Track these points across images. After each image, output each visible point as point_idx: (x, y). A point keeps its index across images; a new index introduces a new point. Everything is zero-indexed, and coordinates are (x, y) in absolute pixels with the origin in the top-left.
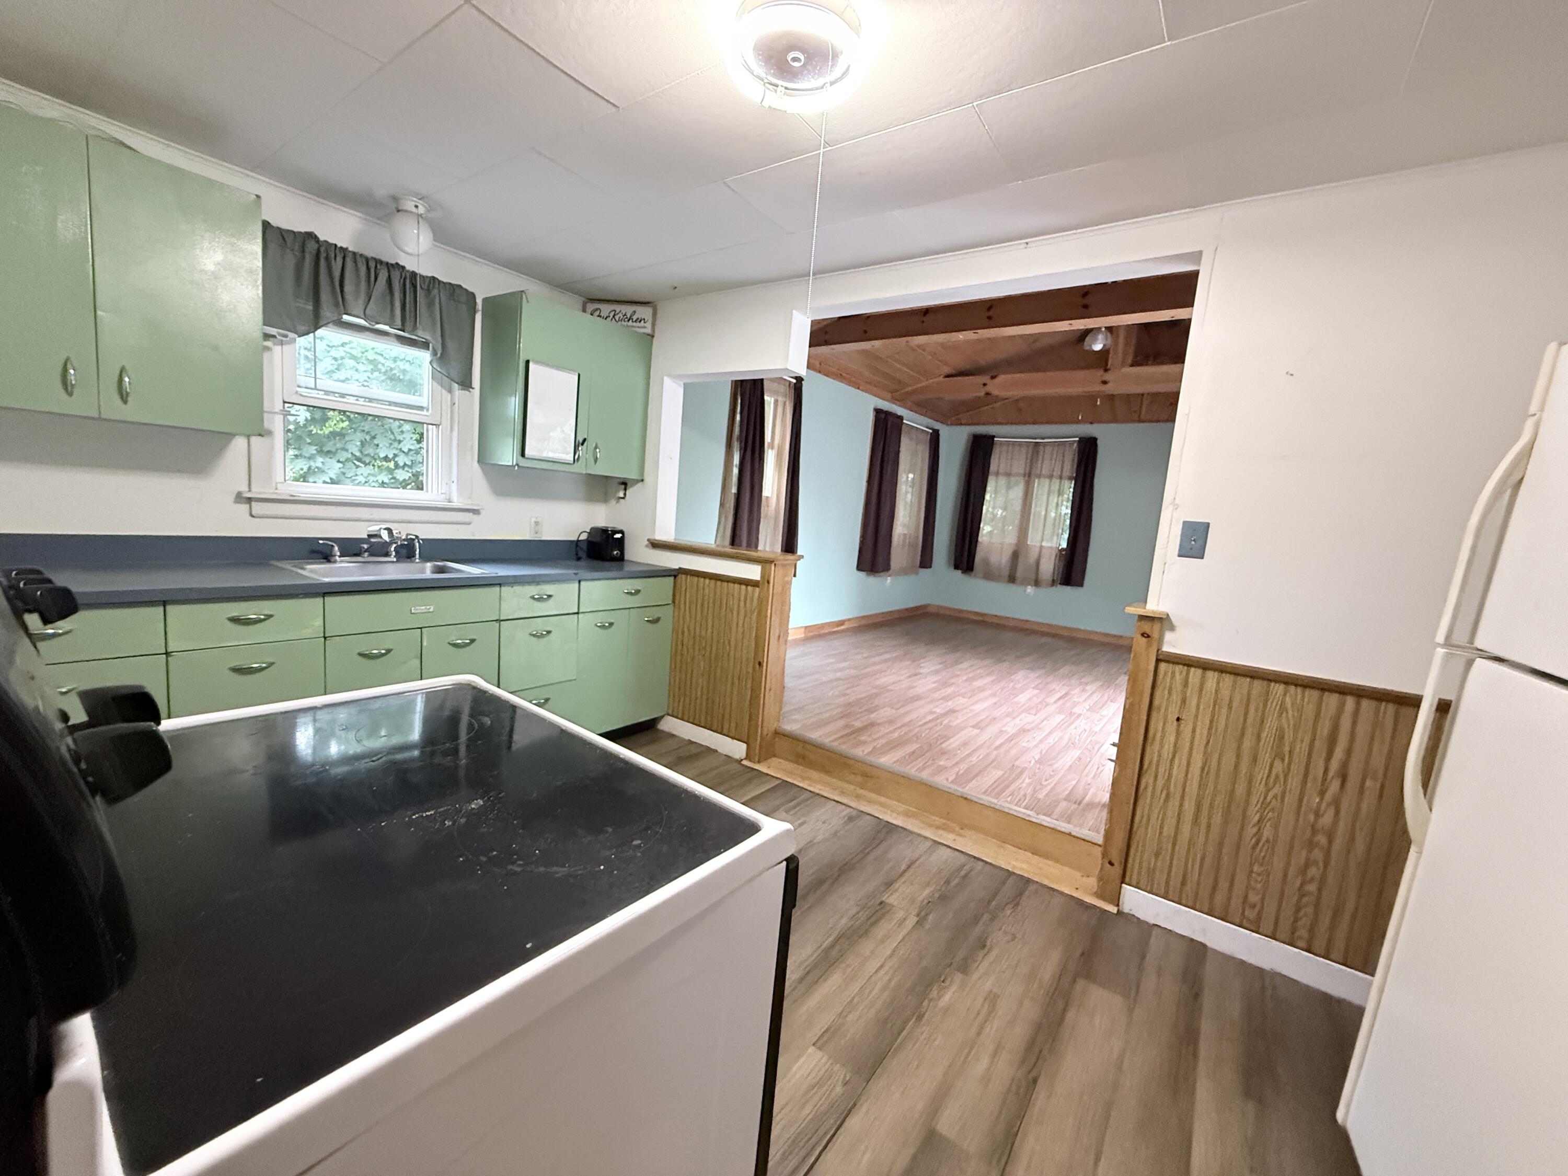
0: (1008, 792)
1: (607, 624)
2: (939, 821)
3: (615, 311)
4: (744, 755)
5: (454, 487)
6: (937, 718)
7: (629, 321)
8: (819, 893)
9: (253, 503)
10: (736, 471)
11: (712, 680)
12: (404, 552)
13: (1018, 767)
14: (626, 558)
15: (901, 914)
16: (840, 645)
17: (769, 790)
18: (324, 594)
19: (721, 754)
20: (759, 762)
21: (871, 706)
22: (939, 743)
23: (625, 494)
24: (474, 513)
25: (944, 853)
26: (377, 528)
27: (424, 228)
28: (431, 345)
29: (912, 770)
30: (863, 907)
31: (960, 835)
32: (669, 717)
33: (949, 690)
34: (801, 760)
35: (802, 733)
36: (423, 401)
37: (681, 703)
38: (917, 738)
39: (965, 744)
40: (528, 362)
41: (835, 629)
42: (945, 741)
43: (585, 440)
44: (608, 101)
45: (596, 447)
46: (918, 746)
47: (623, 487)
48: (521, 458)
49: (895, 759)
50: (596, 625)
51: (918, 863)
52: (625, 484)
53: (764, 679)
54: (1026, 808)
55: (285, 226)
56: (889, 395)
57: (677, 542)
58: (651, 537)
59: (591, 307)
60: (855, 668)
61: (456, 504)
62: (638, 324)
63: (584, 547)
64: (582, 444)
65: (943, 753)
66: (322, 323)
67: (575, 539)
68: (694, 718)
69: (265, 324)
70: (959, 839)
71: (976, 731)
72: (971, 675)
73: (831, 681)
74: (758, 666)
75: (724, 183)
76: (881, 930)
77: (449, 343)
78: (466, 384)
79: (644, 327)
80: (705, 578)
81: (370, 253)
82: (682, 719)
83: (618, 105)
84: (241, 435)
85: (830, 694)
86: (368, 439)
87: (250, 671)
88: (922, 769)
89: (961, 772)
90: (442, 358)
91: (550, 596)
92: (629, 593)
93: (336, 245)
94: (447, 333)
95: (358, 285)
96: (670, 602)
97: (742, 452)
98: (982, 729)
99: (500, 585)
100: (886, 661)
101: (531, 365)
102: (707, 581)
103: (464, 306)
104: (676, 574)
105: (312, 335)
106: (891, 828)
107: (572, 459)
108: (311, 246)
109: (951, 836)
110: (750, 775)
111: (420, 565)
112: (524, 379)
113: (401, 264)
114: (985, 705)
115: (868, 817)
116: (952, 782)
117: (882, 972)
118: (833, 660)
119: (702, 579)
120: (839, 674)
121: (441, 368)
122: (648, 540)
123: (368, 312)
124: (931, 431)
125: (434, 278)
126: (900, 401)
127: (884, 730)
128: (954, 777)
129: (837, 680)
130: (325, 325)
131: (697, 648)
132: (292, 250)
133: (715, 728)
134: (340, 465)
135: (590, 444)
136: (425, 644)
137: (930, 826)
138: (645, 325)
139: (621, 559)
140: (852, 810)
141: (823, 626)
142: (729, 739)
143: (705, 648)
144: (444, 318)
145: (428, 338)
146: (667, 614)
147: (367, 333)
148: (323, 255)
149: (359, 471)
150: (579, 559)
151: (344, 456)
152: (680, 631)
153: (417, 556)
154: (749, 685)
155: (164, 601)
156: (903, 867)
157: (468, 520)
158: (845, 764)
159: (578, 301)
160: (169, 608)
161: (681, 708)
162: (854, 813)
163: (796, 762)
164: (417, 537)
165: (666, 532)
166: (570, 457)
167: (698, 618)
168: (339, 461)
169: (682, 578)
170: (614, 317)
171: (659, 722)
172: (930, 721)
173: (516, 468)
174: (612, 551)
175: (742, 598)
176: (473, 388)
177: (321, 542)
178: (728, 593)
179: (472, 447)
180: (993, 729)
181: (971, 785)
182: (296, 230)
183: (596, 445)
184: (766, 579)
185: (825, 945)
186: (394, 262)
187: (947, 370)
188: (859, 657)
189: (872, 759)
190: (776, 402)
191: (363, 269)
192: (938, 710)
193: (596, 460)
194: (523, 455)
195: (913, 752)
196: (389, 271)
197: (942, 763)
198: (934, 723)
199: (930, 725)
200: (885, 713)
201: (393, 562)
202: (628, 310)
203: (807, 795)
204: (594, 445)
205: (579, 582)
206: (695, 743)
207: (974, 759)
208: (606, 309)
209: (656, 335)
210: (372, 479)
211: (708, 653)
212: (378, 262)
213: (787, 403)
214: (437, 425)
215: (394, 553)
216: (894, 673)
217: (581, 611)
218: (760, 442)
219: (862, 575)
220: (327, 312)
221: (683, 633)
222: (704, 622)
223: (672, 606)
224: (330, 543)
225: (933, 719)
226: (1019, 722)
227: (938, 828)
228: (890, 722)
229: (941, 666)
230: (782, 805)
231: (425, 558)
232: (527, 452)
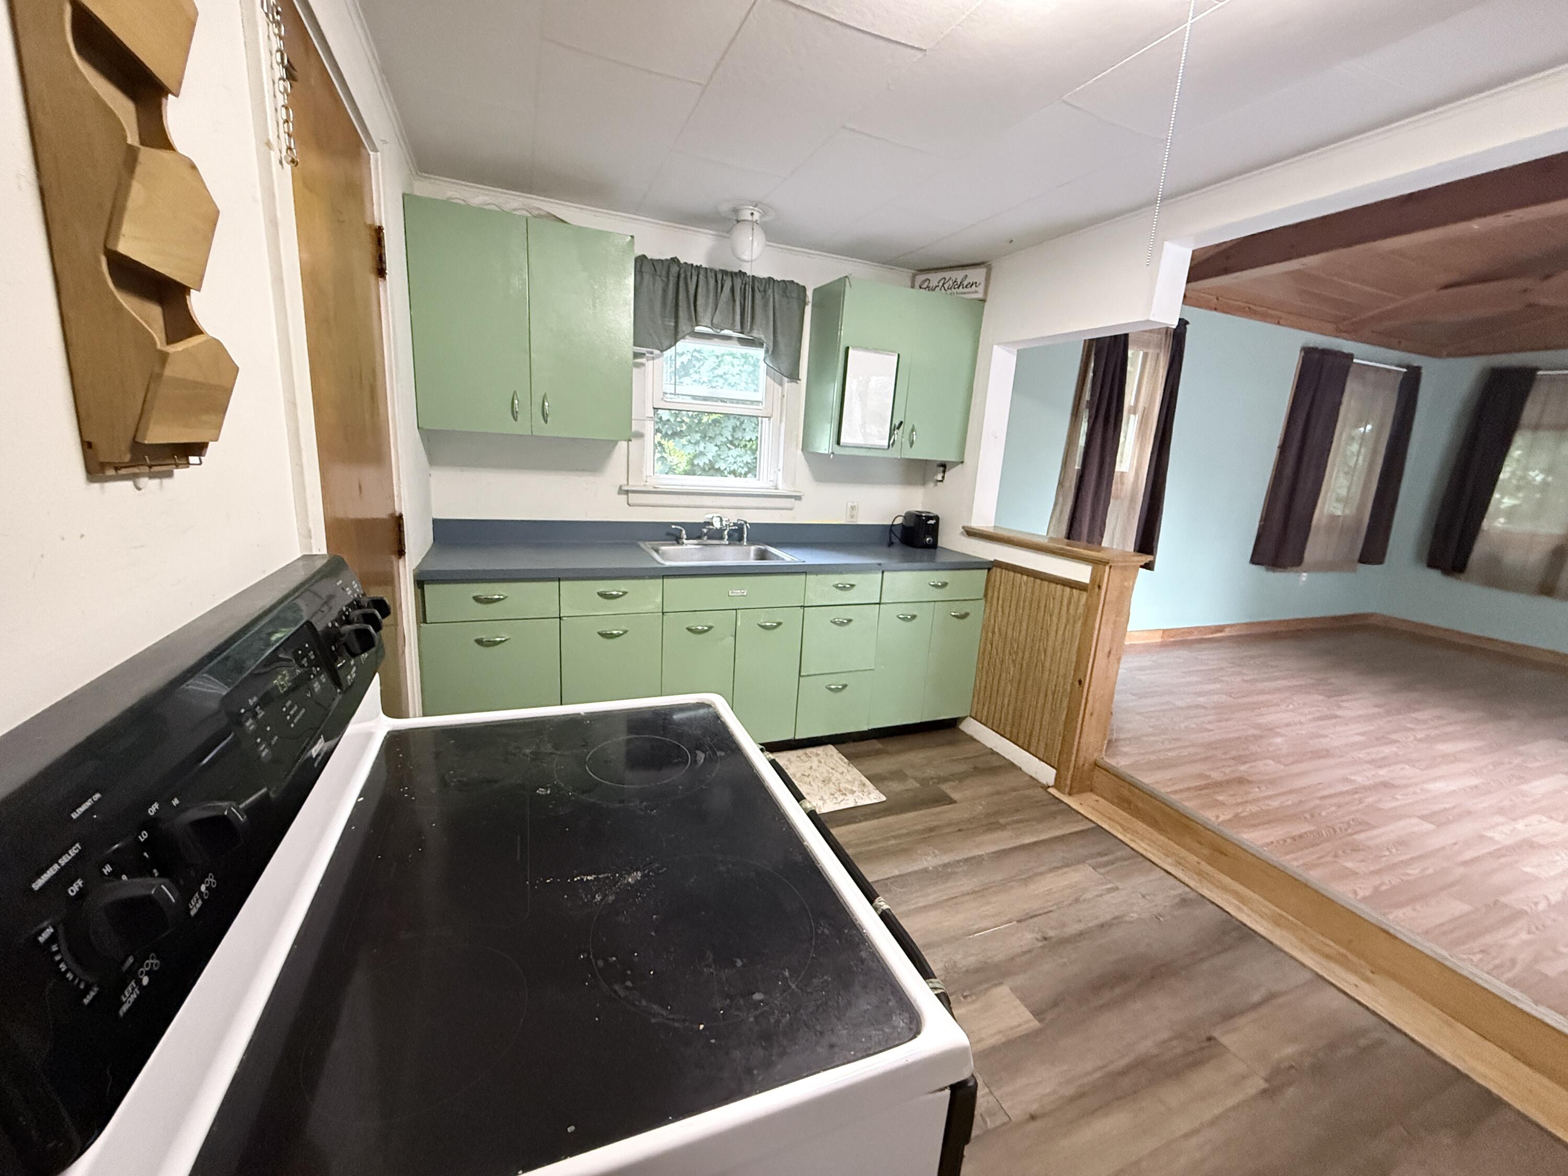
0: (1476, 945)
1: (909, 617)
2: (1335, 948)
3: (945, 279)
4: (1052, 782)
5: (780, 474)
6: (1355, 791)
7: (958, 287)
8: (1118, 991)
9: (630, 495)
10: (1082, 441)
11: (1022, 689)
12: (736, 535)
13: (1505, 906)
14: (939, 544)
15: (1239, 1068)
16: (1211, 658)
17: (1077, 833)
18: (663, 577)
19: (1026, 774)
20: (1070, 794)
21: (1242, 753)
22: (1350, 831)
23: (943, 477)
24: (796, 500)
25: (1335, 1001)
26: (710, 516)
27: (758, 232)
28: (765, 344)
29: (1293, 863)
30: (1180, 1036)
31: (1368, 980)
32: (972, 719)
33: (1387, 750)
34: (1126, 805)
35: (1129, 772)
36: (759, 396)
37: (986, 708)
38: (1312, 816)
39: (1401, 843)
40: (847, 349)
41: (1211, 636)
42: (1361, 831)
43: (901, 423)
44: (913, 47)
45: (913, 430)
46: (1312, 828)
47: (942, 469)
48: (836, 446)
49: (1268, 840)
50: (898, 617)
51: (1280, 1000)
52: (944, 466)
53: (1084, 701)
54: (1512, 983)
55: (656, 256)
56: (1331, 327)
57: (996, 532)
58: (966, 524)
59: (920, 278)
60: (1229, 694)
61: (781, 491)
62: (969, 290)
63: (898, 534)
64: (898, 428)
65: (1356, 849)
66: (680, 336)
67: (891, 523)
68: (998, 727)
69: (635, 345)
70: (1364, 985)
71: (1428, 826)
72: (1433, 733)
73: (1189, 707)
74: (1077, 685)
75: (1064, 102)
76: (1204, 1078)
77: (780, 338)
78: (794, 376)
79: (976, 292)
80: (1022, 574)
81: (717, 267)
82: (985, 725)
83: (924, 48)
84: (621, 440)
85: (1183, 726)
86: (738, 425)
87: (610, 636)
88: (1308, 866)
89: (1384, 888)
90: (774, 353)
91: (852, 586)
92: (936, 586)
93: (692, 265)
94: (779, 330)
95: (707, 297)
96: (982, 597)
97: (1092, 421)
98: (1439, 825)
99: (806, 573)
100: (1278, 690)
101: (851, 351)
102: (1025, 577)
103: (795, 300)
104: (990, 566)
105: (673, 348)
106: (1246, 934)
107: (887, 444)
108: (674, 269)
109: (1354, 979)
110: (1053, 808)
111: (747, 547)
112: (843, 367)
113: (743, 271)
114: (1453, 785)
115: (1211, 906)
116: (1364, 899)
117: (1194, 1141)
118: (1199, 679)
119: (1020, 575)
120: (1201, 700)
121: (772, 363)
122: (963, 527)
123: (714, 321)
124: (1405, 370)
125: (770, 278)
126: (1353, 331)
127: (1255, 792)
128: (1367, 893)
129: (1198, 706)
130: (683, 338)
131: (1007, 652)
132: (660, 276)
133: (1020, 743)
134: (717, 448)
135: (907, 427)
136: (739, 624)
137: (1314, 950)
138: (977, 289)
139: (934, 546)
140: (1187, 889)
141: (1190, 630)
142: (1037, 759)
143: (1017, 653)
144: (777, 315)
145: (762, 337)
146: (977, 611)
147: (716, 340)
148: (682, 276)
149: (731, 453)
150: (891, 544)
151: (719, 440)
152: (990, 629)
153: (745, 540)
154: (1065, 704)
155: (558, 577)
156: (1256, 997)
157: (789, 506)
158: (1188, 827)
159: (906, 274)
160: (562, 583)
161: (985, 713)
162: (1192, 895)
163: (1119, 806)
164: (746, 522)
165: (984, 520)
166: (885, 443)
167: (1012, 618)
168: (716, 445)
169: (997, 571)
170: (943, 285)
171: (961, 722)
172: (1342, 793)
173: (832, 456)
174: (925, 538)
175: (1065, 603)
176: (800, 380)
177: (673, 527)
178: (1047, 595)
179: (797, 436)
180: (1466, 829)
181: (1400, 913)
182: (663, 258)
183: (913, 426)
184: (1096, 583)
185: (1111, 1068)
186: (737, 270)
187: (1445, 278)
188: (1239, 679)
189: (1230, 832)
190: (1145, 356)
191: (712, 282)
192: (1359, 779)
193: (912, 444)
194: (838, 443)
195: (1301, 836)
196: (732, 278)
197: (1349, 865)
198: (1348, 798)
199: (1341, 800)
200: (1269, 767)
201: (726, 545)
202: (958, 275)
203: (1125, 852)
204: (911, 427)
205: (883, 572)
206: (998, 754)
207: (1414, 871)
208: (935, 278)
209: (988, 300)
210: (739, 459)
211: (1019, 660)
212: (724, 272)
213: (1162, 355)
214: (769, 418)
215: (727, 537)
216: (1292, 711)
217: (882, 602)
218: (1117, 406)
219: (1259, 571)
220: (684, 326)
221: (993, 633)
222: (1017, 624)
223: (983, 602)
224: (679, 527)
225: (1347, 792)
226: (1524, 828)
227: (1328, 957)
228: (1272, 782)
229: (1377, 710)
230: (1092, 856)
231: (751, 542)
232: (842, 441)
